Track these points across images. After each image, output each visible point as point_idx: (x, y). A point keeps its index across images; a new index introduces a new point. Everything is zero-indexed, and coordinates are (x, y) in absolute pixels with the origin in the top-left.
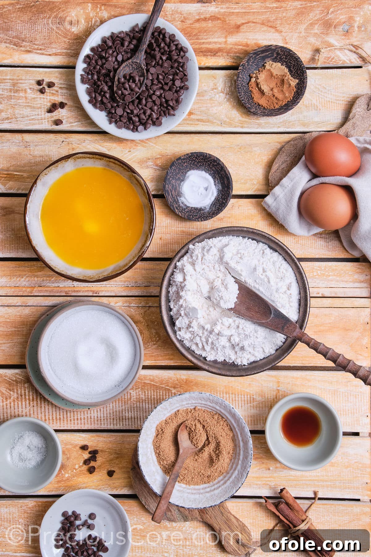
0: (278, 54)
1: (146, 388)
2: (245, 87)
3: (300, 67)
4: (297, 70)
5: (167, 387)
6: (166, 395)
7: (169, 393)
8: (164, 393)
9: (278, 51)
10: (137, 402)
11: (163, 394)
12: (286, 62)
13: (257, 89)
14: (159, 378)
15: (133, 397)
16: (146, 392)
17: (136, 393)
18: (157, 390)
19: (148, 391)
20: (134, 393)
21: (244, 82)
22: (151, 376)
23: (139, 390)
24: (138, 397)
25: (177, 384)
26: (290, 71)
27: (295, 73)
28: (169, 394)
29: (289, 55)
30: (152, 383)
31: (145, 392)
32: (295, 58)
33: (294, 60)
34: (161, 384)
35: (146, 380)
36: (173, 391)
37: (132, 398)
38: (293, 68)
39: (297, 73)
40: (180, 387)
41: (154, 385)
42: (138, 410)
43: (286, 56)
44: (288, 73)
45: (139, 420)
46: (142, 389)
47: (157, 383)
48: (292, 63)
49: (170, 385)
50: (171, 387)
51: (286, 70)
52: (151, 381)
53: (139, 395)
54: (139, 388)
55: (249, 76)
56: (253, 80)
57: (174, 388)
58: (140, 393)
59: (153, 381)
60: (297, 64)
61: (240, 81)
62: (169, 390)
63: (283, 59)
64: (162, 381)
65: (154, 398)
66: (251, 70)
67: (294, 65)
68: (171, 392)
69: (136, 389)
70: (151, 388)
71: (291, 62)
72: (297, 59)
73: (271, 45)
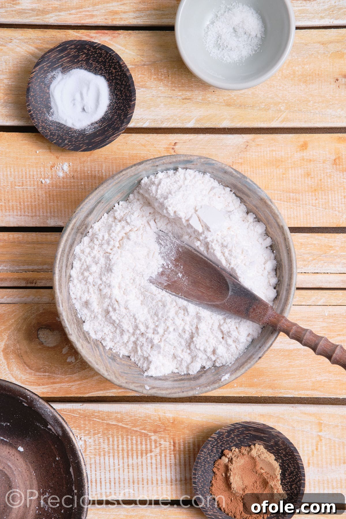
0: (276, 444)
1: (110, 432)
2: (209, 463)
3: (298, 481)
4: (293, 481)
5: (143, 431)
6: (141, 444)
7: (146, 440)
8: (139, 440)
9: (279, 441)
10: (95, 455)
11: (137, 442)
12: (283, 460)
13: (224, 474)
14: (131, 417)
15: (90, 446)
16: (111, 439)
17: (95, 441)
18: (127, 435)
19: (113, 437)
20: (91, 441)
21: (210, 456)
22: (118, 413)
23: (99, 435)
24: (97, 447)
25: (159, 426)
26: (283, 475)
27: (288, 482)
28: (146, 442)
29: (290, 455)
30: (120, 424)
31: (108, 439)
32: (297, 464)
33: (294, 466)
34: (133, 426)
35: (110, 419)
36: (153, 438)
37: (88, 449)
38: (289, 475)
39: (291, 486)
40: (164, 431)
41: (123, 428)
42: (98, 469)
43: (287, 453)
44: (279, 477)
45: (99, 484)
46: (104, 434)
47: (127, 424)
48: (290, 467)
49: (148, 428)
50: (150, 431)
51: (278, 471)
52: (118, 421)
53: (100, 443)
54: (99, 433)
55: (222, 451)
56: (225, 460)
57: (155, 432)
58: (101, 440)
59: (121, 420)
60: (297, 474)
61: (205, 453)
62: (146, 435)
63: (281, 453)
64: (136, 420)
65: (123, 448)
66: (229, 444)
67: (292, 473)
68: (150, 439)
69: (94, 434)
70: (118, 432)
71: (290, 465)
72: (299, 468)
73: (272, 428)
